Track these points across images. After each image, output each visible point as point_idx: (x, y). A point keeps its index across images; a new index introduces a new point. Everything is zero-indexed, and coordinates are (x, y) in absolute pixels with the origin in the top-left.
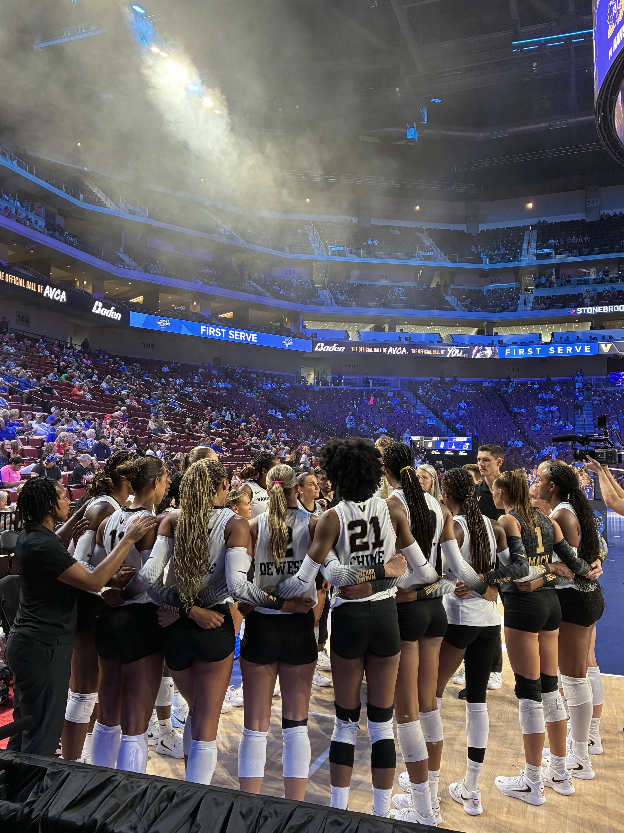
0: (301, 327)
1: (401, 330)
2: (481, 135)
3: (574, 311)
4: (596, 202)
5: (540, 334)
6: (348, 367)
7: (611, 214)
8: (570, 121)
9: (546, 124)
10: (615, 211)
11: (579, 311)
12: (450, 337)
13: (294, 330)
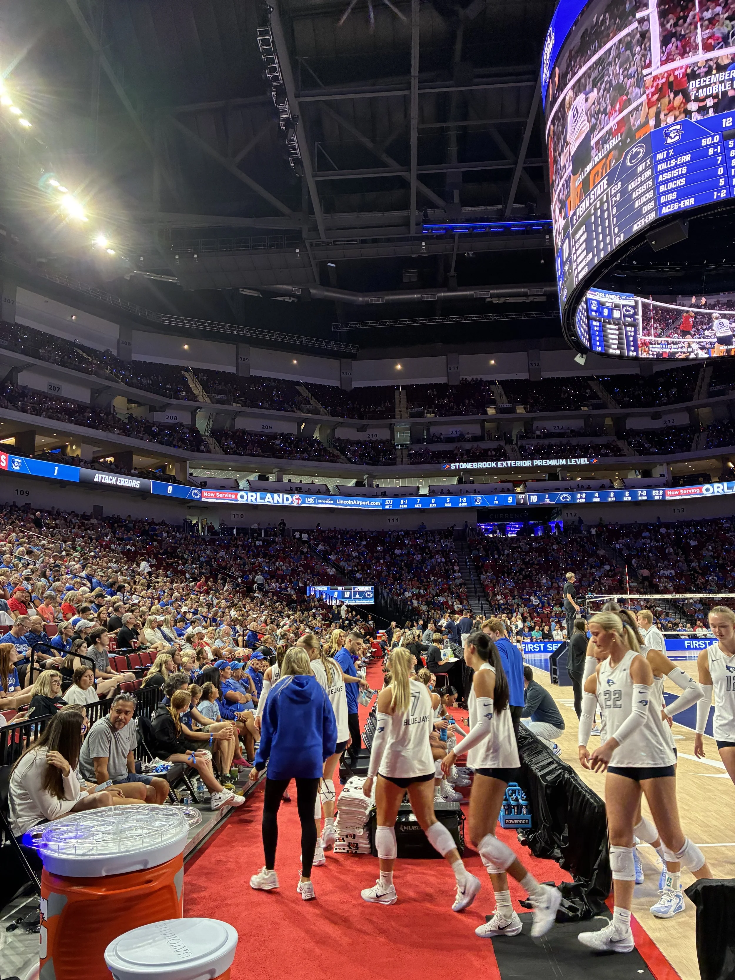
0: (188, 475)
1: (290, 481)
2: (361, 299)
3: (448, 466)
4: (456, 368)
5: (418, 487)
6: (236, 516)
7: (469, 379)
8: (439, 295)
9: (419, 296)
10: (472, 377)
11: (453, 466)
12: (336, 488)
13: (180, 478)
